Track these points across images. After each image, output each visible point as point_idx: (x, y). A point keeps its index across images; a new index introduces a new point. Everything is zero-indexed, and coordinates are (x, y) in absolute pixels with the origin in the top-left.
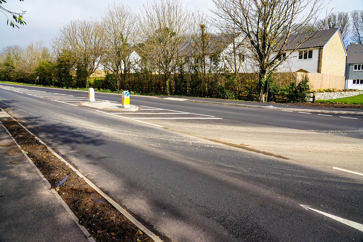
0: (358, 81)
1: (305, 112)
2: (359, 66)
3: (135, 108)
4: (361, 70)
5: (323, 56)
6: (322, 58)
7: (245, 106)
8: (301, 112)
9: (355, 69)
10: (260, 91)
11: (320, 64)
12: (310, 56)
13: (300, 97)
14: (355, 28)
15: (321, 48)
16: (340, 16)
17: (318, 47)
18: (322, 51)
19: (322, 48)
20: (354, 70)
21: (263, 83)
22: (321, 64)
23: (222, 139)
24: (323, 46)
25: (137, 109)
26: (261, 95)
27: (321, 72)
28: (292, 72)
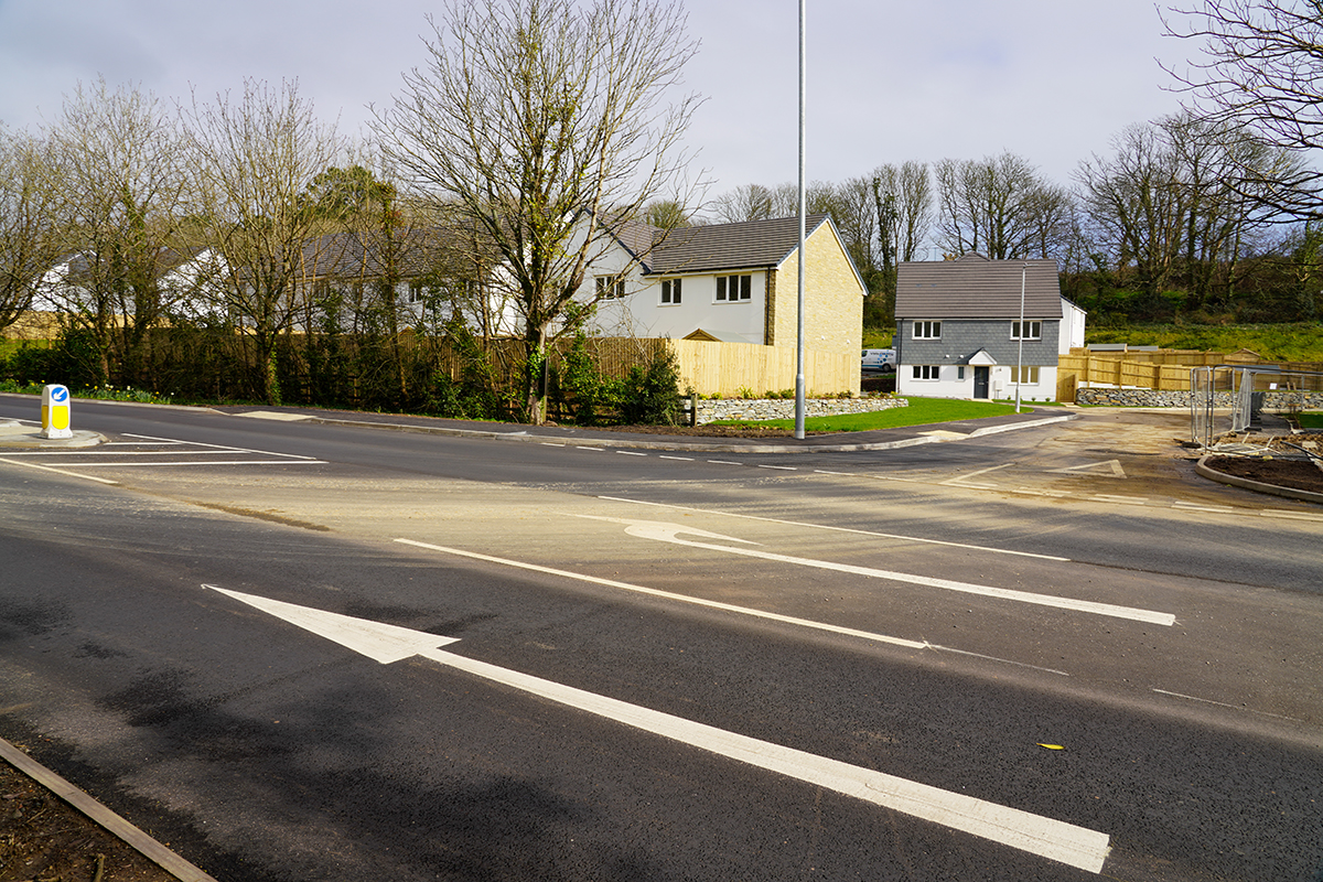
0: (926, 369)
1: (596, 446)
2: (928, 325)
3: (89, 439)
4: (932, 338)
5: (777, 295)
6: (774, 300)
7: (455, 433)
8: (588, 446)
9: (918, 333)
10: (529, 390)
11: (771, 318)
12: (746, 294)
13: (651, 410)
14: (947, 211)
15: (770, 270)
16: (907, 171)
17: (762, 266)
18: (774, 280)
19: (775, 270)
20: (914, 338)
21: (533, 368)
22: (773, 316)
23: (243, 504)
24: (775, 265)
25: (95, 442)
26: (530, 403)
27: (775, 342)
28: (637, 336)
